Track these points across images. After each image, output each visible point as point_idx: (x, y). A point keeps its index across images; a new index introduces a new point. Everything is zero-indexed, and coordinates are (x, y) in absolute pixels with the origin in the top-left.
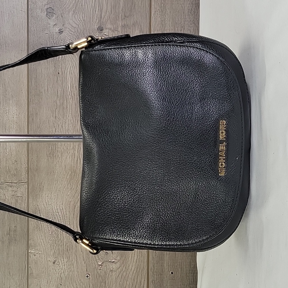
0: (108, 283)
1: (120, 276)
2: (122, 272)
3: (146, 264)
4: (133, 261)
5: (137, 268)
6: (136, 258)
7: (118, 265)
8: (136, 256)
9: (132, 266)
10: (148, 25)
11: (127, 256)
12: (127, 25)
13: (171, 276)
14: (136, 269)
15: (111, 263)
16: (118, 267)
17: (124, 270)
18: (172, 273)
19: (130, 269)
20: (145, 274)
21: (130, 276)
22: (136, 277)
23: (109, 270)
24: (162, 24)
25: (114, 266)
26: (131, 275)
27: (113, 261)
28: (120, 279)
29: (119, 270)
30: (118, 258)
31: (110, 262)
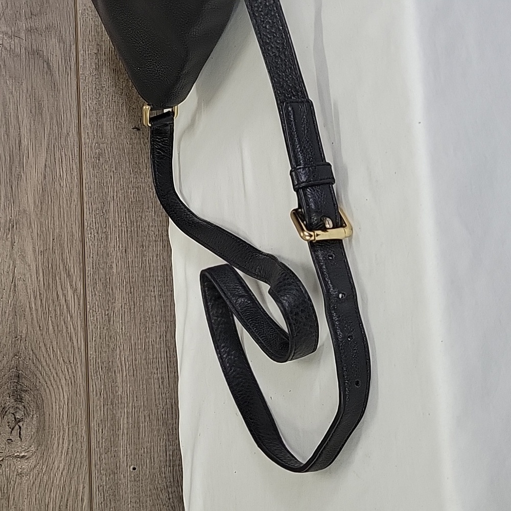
0: (14, 499)
1: (37, 483)
2: (40, 475)
3: (85, 454)
4: (62, 452)
5: (70, 465)
6: (67, 445)
7: (33, 461)
8: (66, 441)
9: (60, 462)
10: (72, 31)
11: (49, 442)
12: (36, 29)
13: (133, 475)
14: (66, 467)
15: (19, 459)
16: (33, 466)
17: (44, 470)
18: (134, 469)
19: (56, 467)
20: (86, 473)
21: (56, 482)
22: (68, 483)
23: (16, 473)
24: (97, 32)
25: (25, 465)
26: (58, 479)
27: (23, 454)
28: (37, 489)
29: (35, 471)
30: (33, 449)
31: (17, 457)
